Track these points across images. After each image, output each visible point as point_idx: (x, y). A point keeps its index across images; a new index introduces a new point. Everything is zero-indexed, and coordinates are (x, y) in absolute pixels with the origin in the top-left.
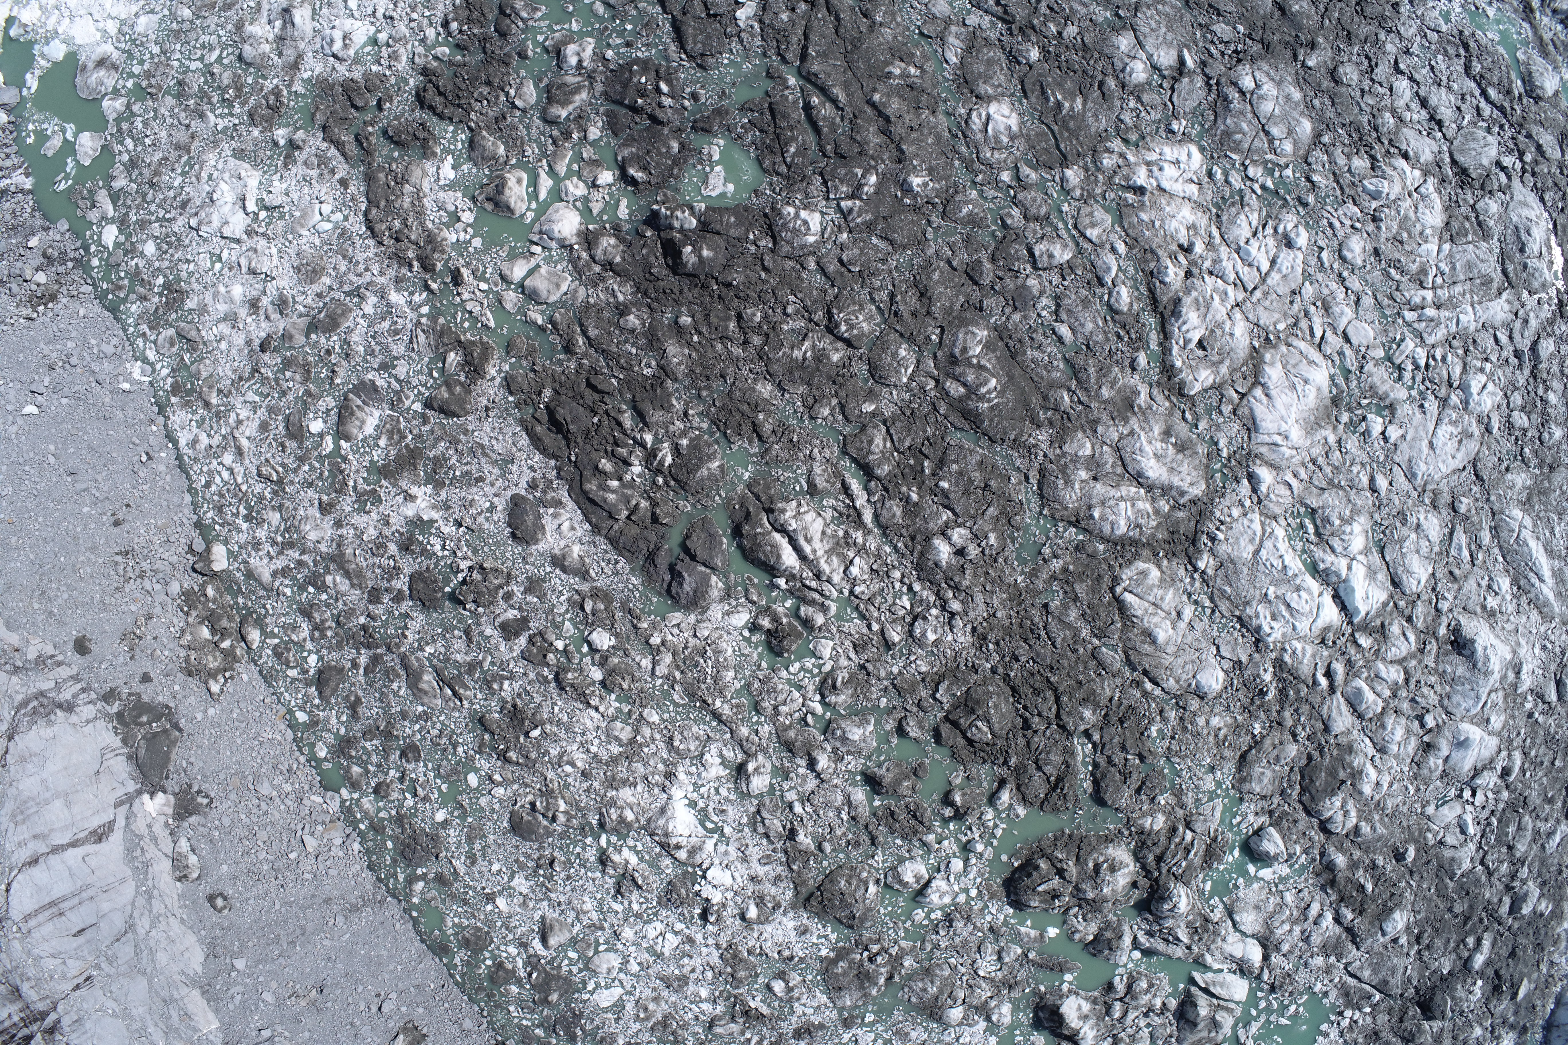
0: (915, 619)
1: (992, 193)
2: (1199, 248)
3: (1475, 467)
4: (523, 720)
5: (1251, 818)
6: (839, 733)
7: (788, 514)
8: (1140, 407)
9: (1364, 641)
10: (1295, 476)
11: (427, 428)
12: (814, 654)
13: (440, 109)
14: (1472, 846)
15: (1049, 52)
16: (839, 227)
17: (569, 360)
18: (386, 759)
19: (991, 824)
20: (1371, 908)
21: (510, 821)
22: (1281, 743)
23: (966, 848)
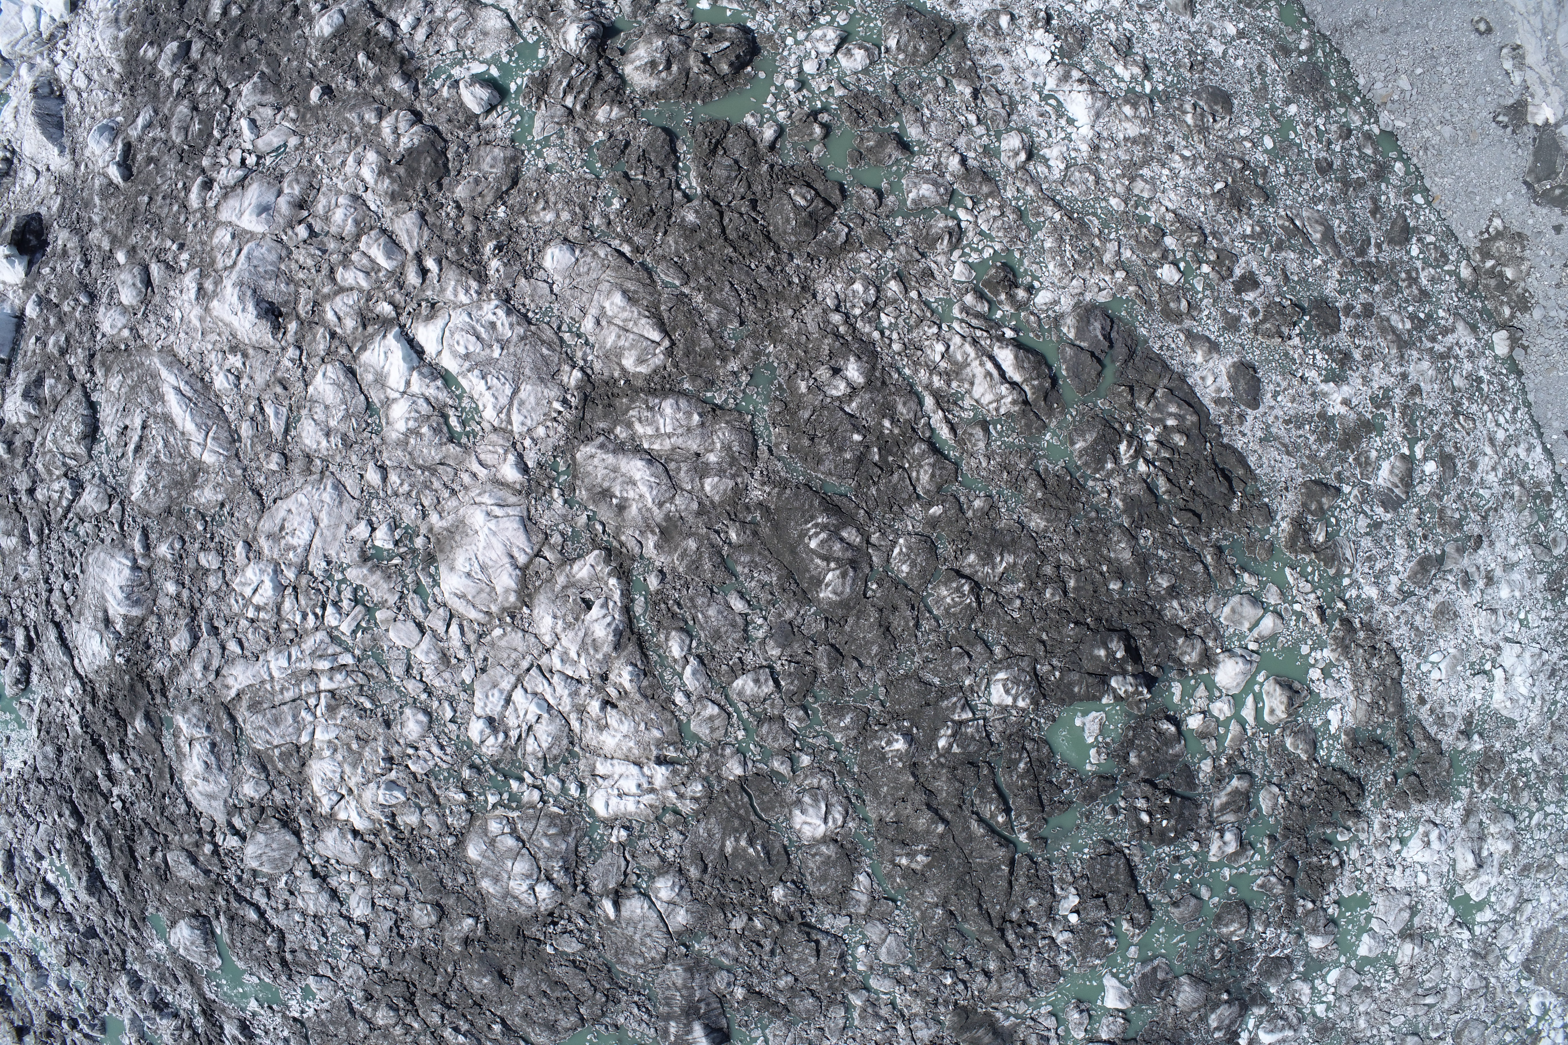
0: (875, 303)
1: (820, 741)
2: (594, 706)
3: (262, 504)
4: (1231, 198)
5: (500, 122)
6: (942, 190)
7: (1010, 399)
8: (653, 532)
9: (386, 308)
10: (475, 475)
11: (1337, 469)
12: (971, 266)
13: (1344, 779)
14: (241, 107)
15: (762, 897)
16: (972, 691)
17: (1218, 540)
18: (1344, 160)
19: (779, 107)
20: (357, 37)
21: (1232, 105)
22: (473, 198)
23: (802, 83)
